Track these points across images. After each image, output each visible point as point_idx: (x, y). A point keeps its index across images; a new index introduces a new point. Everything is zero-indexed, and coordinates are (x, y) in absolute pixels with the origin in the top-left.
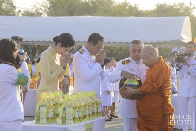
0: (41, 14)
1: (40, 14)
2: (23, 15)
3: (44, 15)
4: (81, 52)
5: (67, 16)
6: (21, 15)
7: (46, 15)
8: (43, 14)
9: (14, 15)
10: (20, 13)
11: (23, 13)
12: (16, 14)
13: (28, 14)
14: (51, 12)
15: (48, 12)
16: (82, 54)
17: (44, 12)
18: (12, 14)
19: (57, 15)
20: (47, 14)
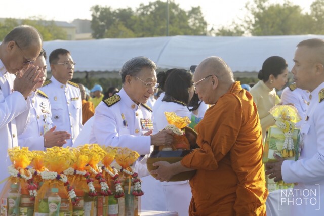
0: (243, 33)
1: (240, 33)
2: (217, 35)
3: (247, 34)
4: (290, 89)
5: (279, 35)
6: (214, 35)
7: (250, 35)
8: (246, 32)
9: (205, 35)
10: (213, 31)
11: (217, 32)
12: (208, 34)
13: (224, 33)
14: (257, 31)
15: (252, 30)
16: (292, 91)
17: (246, 30)
18: (202, 33)
19: (265, 35)
20: (251, 33)
